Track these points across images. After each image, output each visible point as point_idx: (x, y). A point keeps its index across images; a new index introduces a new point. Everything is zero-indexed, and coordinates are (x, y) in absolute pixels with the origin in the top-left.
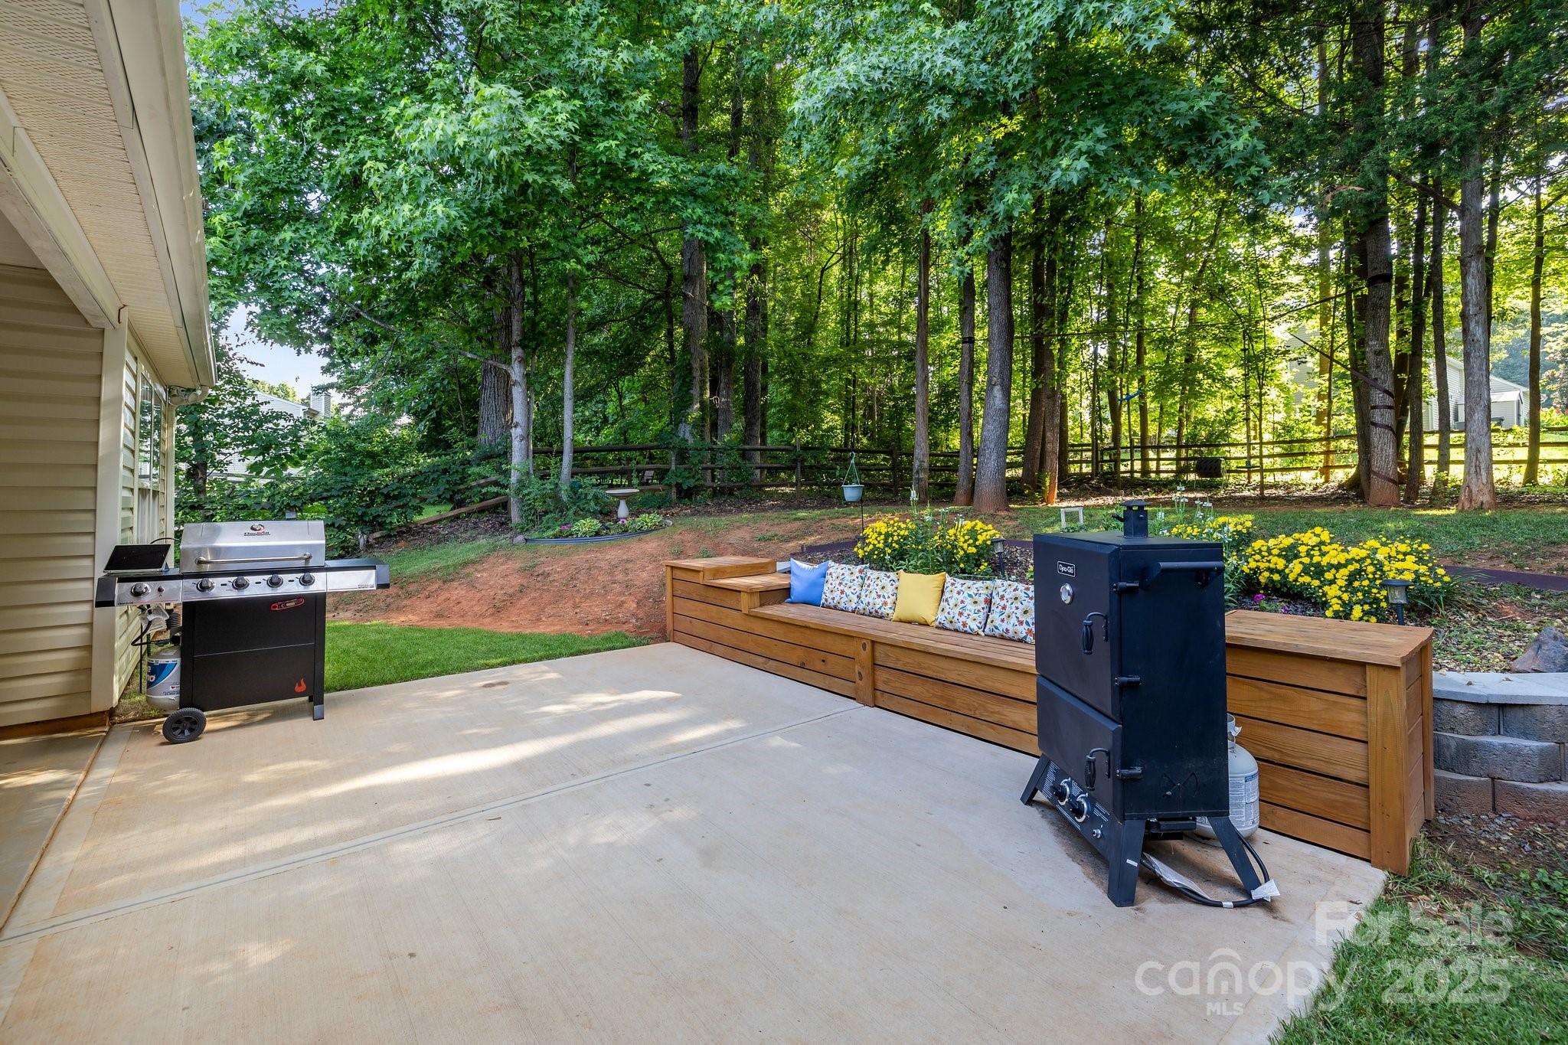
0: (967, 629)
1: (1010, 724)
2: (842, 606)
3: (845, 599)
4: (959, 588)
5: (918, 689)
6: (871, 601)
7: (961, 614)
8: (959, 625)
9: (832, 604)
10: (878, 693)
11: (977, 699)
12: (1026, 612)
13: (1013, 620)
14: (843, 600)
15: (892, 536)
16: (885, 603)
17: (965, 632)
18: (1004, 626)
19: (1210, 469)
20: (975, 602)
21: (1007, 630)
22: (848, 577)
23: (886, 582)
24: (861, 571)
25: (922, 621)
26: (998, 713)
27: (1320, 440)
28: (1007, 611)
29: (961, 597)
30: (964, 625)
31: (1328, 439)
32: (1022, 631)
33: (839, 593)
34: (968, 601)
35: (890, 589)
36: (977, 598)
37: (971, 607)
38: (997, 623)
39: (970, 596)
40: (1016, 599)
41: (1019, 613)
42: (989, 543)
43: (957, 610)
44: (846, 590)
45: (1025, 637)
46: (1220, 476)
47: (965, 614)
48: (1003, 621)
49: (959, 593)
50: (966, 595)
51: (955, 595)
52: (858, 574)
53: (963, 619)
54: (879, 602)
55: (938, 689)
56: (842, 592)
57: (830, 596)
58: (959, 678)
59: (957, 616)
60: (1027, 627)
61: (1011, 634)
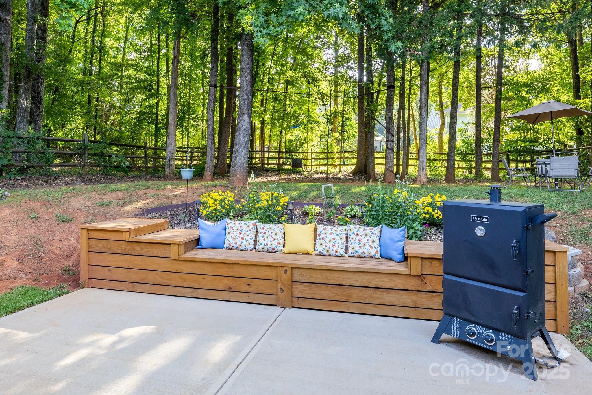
0: (339, 254)
1: (387, 303)
2: (243, 247)
3: (245, 242)
4: (330, 231)
5: (326, 292)
6: (269, 242)
7: (334, 246)
8: (334, 253)
9: (235, 247)
10: (295, 299)
11: (365, 293)
12: (373, 242)
13: (367, 247)
14: (243, 244)
15: (224, 201)
16: (279, 243)
17: (336, 256)
18: (362, 250)
19: (297, 164)
20: (341, 239)
21: (364, 252)
22: (245, 229)
23: (277, 230)
24: (254, 225)
25: (306, 252)
26: (380, 298)
27: (338, 153)
28: (363, 242)
29: (332, 236)
30: (336, 252)
31: (341, 152)
32: (373, 252)
33: (240, 239)
34: (337, 238)
35: (280, 235)
36: (341, 236)
37: (339, 241)
38: (357, 249)
39: (338, 235)
40: (366, 235)
41: (370, 242)
42: (286, 204)
43: (331, 244)
44: (245, 237)
45: (375, 256)
46: (301, 167)
47: (336, 246)
48: (360, 247)
49: (331, 234)
50: (335, 235)
51: (329, 235)
52: (252, 227)
53: (335, 248)
54: (275, 243)
55: (340, 291)
56: (243, 239)
57: (233, 242)
58: (354, 282)
59: (331, 247)
60: (375, 250)
61: (366, 255)
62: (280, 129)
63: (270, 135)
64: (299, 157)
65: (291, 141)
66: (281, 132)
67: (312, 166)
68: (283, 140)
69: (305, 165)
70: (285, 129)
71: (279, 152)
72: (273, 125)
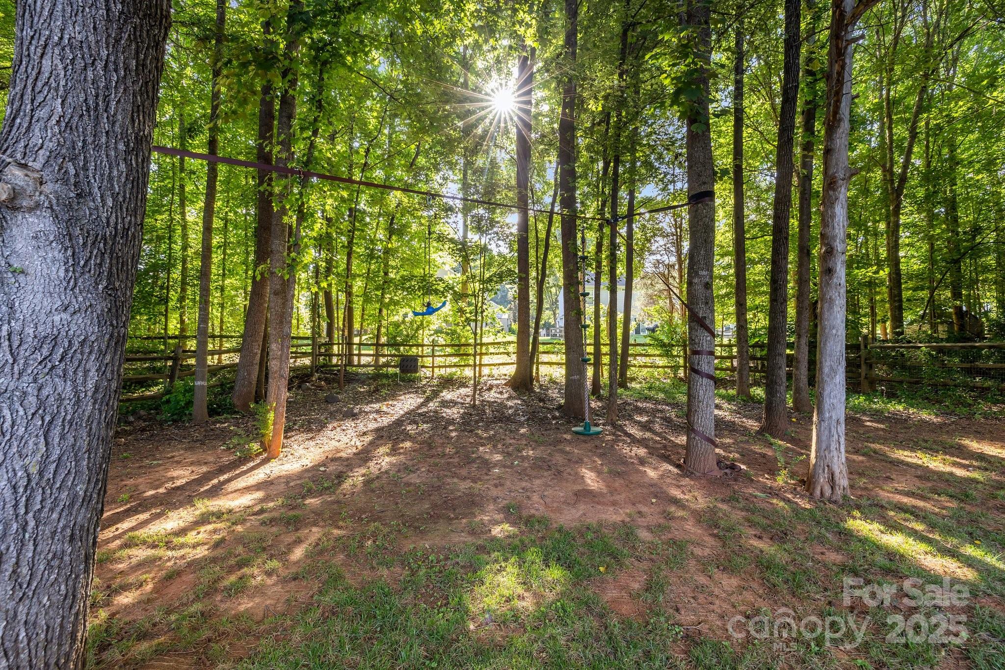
19: (411, 366)
31: (481, 344)
46: (416, 370)
62: (378, 306)
63: (363, 314)
64: (410, 353)
65: (397, 325)
66: (381, 311)
67: (433, 367)
68: (384, 323)
69: (423, 367)
70: (387, 306)
71: (377, 345)
72: (367, 299)
